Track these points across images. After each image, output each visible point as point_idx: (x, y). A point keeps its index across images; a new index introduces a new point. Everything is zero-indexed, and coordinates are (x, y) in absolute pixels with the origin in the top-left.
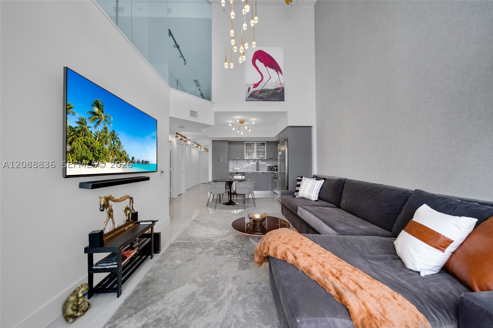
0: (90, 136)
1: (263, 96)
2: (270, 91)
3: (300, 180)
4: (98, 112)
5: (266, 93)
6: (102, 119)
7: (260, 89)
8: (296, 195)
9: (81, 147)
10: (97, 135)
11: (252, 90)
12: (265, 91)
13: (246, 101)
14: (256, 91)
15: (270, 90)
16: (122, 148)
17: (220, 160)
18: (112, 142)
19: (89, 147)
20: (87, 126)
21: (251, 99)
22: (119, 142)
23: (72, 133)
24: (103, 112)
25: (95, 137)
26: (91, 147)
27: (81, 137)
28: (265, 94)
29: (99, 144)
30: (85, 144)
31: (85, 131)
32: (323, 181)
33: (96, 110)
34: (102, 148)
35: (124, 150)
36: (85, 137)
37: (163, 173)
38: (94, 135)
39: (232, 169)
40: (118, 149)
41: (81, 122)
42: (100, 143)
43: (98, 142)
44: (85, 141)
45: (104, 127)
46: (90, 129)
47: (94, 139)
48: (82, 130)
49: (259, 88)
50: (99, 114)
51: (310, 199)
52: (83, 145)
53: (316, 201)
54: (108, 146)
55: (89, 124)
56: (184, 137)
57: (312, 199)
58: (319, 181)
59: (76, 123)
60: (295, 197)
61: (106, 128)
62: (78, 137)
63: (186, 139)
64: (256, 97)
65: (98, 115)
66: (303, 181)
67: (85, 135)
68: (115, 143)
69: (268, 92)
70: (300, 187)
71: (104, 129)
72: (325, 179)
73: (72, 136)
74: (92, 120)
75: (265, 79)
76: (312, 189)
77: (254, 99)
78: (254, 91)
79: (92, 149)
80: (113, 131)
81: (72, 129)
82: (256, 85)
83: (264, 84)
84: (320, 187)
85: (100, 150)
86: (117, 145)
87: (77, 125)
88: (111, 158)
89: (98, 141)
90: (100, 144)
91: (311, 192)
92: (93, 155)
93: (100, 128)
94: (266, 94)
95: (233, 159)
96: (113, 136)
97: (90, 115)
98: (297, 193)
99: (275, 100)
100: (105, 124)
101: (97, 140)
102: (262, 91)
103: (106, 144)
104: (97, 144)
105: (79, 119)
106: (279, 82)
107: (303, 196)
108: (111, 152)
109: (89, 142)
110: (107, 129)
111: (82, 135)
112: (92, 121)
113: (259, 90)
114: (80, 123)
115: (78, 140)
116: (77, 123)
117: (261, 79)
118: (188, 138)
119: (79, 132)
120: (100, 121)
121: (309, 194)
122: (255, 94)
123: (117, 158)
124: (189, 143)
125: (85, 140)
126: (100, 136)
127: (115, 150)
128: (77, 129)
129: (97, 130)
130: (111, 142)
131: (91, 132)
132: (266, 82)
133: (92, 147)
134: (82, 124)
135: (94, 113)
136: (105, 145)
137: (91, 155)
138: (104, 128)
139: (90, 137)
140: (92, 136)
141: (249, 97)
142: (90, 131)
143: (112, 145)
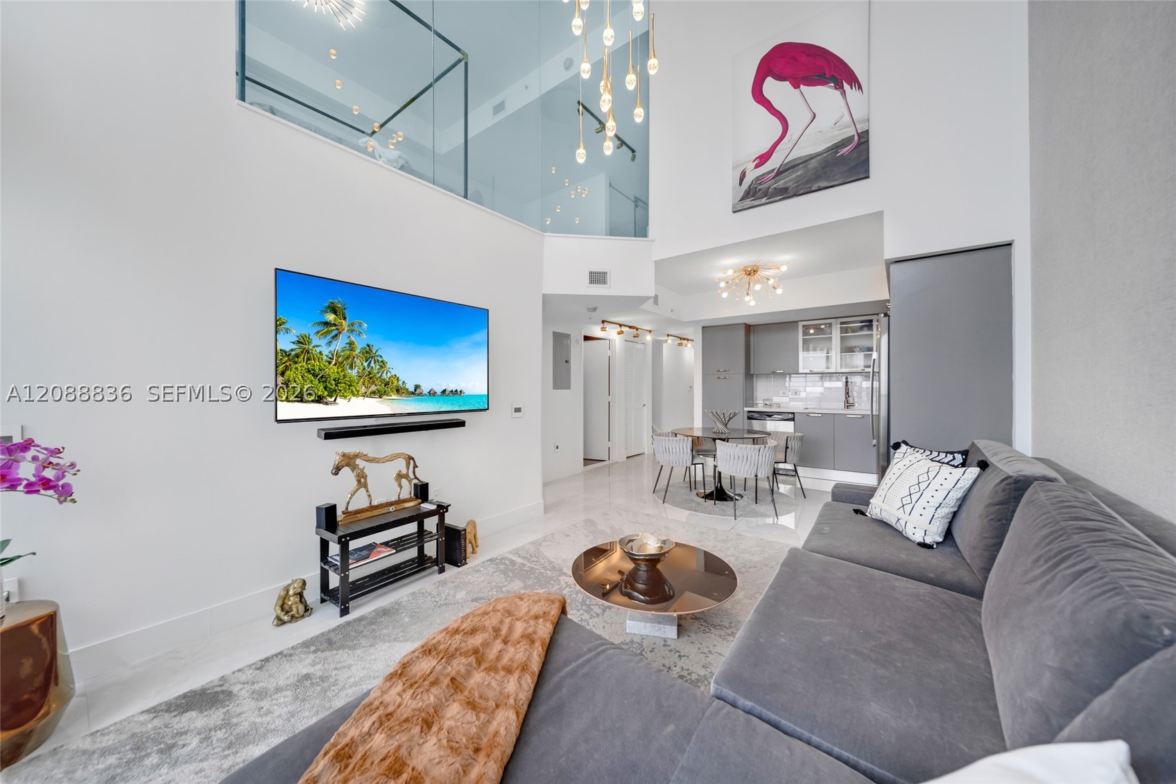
0: (319, 359)
4: (335, 320)
6: (343, 330)
7: (778, 166)
9: (302, 377)
10: (333, 356)
11: (752, 176)
16: (390, 372)
18: (366, 364)
19: (317, 376)
20: (312, 345)
22: (382, 361)
23: (286, 359)
24: (345, 319)
25: (329, 360)
26: (319, 376)
27: (300, 363)
29: (336, 370)
30: (309, 371)
31: (308, 353)
33: (331, 317)
34: (344, 375)
35: (393, 374)
36: (309, 362)
38: (325, 358)
40: (380, 374)
41: (302, 340)
42: (338, 368)
43: (335, 368)
44: (308, 369)
45: (348, 341)
46: (318, 350)
47: (327, 364)
48: (302, 352)
50: (337, 323)
52: (306, 375)
54: (356, 371)
55: (315, 341)
59: (292, 344)
61: (351, 344)
62: (296, 363)
65: (335, 325)
67: (308, 359)
68: (372, 364)
71: (348, 346)
73: (284, 363)
74: (322, 334)
79: (323, 379)
80: (368, 346)
81: (286, 353)
82: (763, 158)
85: (339, 379)
86: (378, 367)
87: (294, 346)
88: (363, 390)
89: (335, 365)
90: (340, 370)
92: (325, 388)
93: (339, 345)
96: (368, 353)
97: (319, 328)
100: (349, 337)
101: (334, 363)
103: (351, 367)
104: (332, 371)
105: (298, 336)
108: (362, 380)
109: (317, 368)
110: (354, 344)
111: (304, 359)
112: (321, 337)
113: (773, 170)
114: (299, 342)
115: (296, 368)
116: (294, 343)
119: (297, 356)
120: (340, 333)
123: (377, 390)
125: (309, 366)
126: (339, 357)
127: (371, 376)
128: (293, 353)
129: (332, 348)
130: (362, 364)
131: (320, 353)
133: (323, 376)
134: (302, 343)
135: (327, 324)
136: (349, 371)
137: (321, 388)
138: (347, 343)
139: (319, 361)
140: (322, 359)
142: (318, 351)
143: (364, 369)
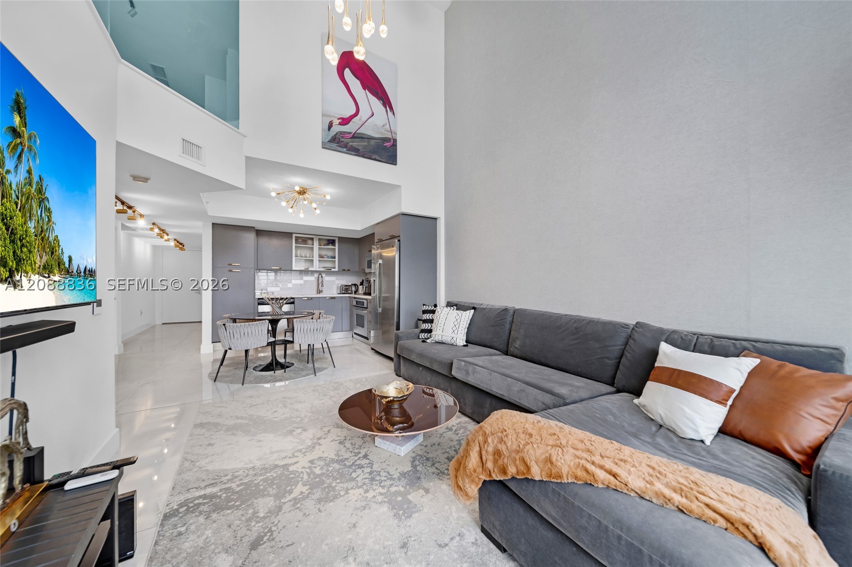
1: (358, 145)
2: (373, 141)
3: (433, 312)
5: (365, 142)
7: (353, 131)
8: (426, 339)
11: (336, 128)
12: (362, 138)
13: (323, 148)
14: (344, 132)
15: (372, 139)
17: (231, 271)
21: (334, 145)
28: (362, 144)
32: (473, 311)
37: (101, 306)
39: (262, 290)
49: (350, 128)
51: (455, 344)
53: (464, 346)
56: (130, 207)
57: (458, 344)
58: (466, 312)
60: (425, 342)
63: (134, 212)
64: (346, 146)
66: (440, 312)
69: (369, 142)
70: (433, 323)
72: (474, 308)
75: (364, 113)
76: (457, 326)
77: (340, 149)
78: (341, 133)
82: (345, 121)
83: (361, 123)
84: (469, 322)
91: (456, 332)
94: (365, 144)
95: (268, 270)
98: (429, 334)
99: (383, 160)
102: (355, 136)
106: (388, 126)
107: (441, 339)
113: (350, 133)
117: (353, 111)
118: (140, 209)
121: (453, 335)
122: (343, 137)
124: (141, 223)
132: (364, 119)
141: (330, 141)
